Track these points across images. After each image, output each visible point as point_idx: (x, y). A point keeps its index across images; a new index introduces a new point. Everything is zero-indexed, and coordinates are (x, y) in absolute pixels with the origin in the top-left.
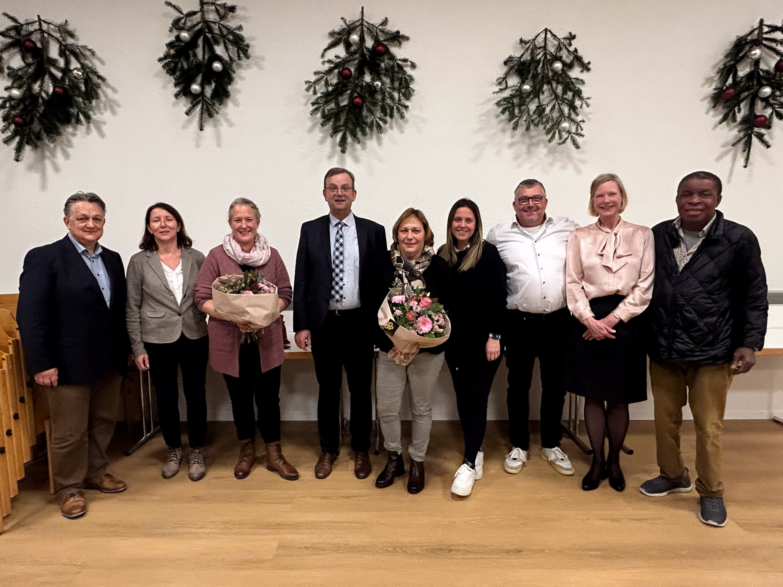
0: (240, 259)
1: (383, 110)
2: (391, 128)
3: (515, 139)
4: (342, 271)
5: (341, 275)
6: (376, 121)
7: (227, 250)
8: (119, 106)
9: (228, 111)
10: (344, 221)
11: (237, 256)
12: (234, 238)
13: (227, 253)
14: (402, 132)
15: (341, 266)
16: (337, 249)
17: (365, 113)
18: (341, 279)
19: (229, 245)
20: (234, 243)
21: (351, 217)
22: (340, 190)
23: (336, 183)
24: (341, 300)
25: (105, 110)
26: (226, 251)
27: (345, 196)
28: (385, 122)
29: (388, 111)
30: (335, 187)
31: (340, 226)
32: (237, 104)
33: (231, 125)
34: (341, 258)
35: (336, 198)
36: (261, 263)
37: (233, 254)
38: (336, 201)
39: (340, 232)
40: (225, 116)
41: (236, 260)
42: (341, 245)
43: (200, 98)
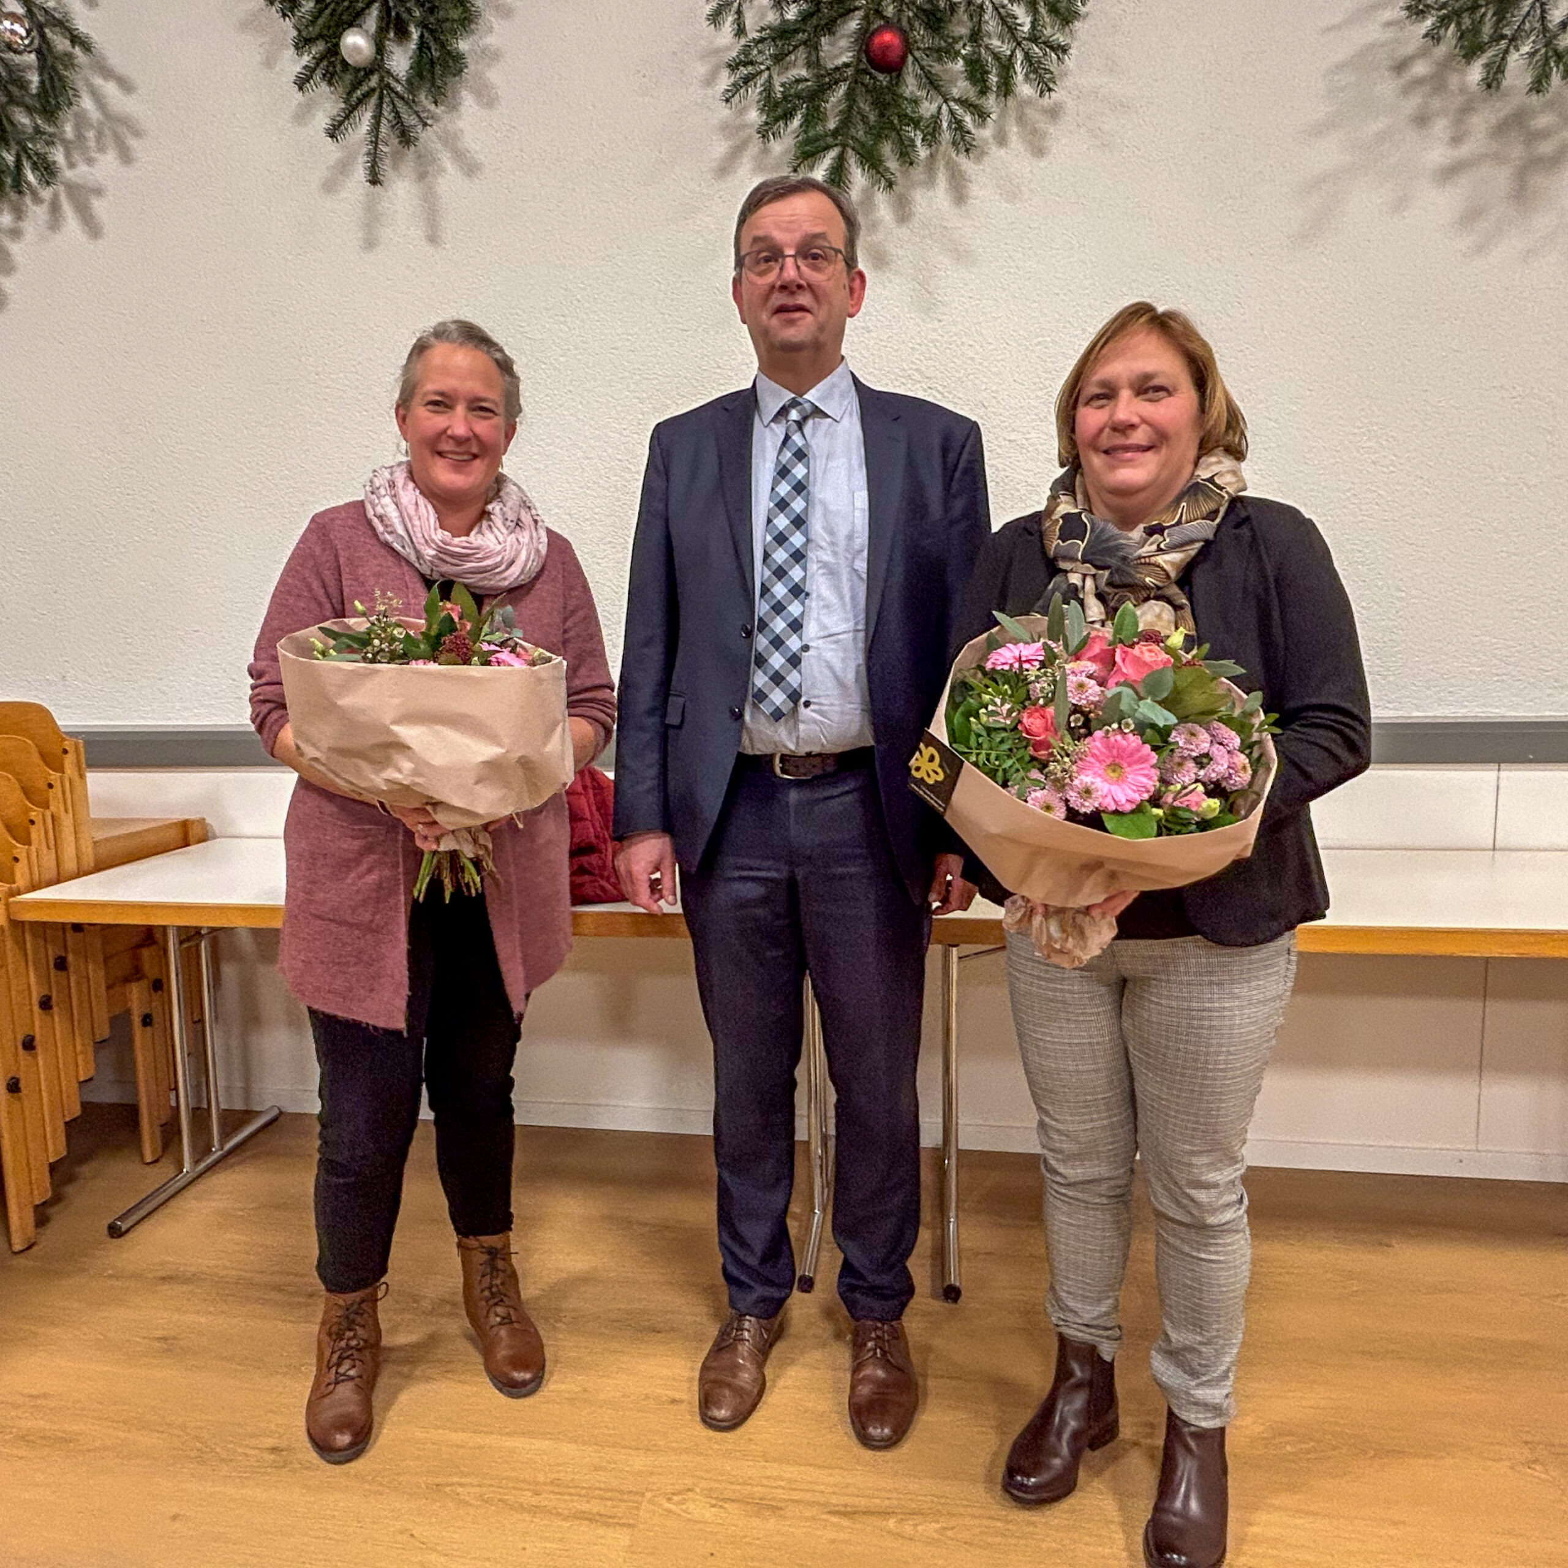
0: (429, 552)
1: (976, 71)
2: (1001, 139)
3: (1465, 150)
4: (797, 591)
5: (795, 609)
6: (952, 112)
7: (381, 518)
8: (138, 134)
9: (461, 124)
10: (812, 396)
11: (418, 539)
12: (411, 476)
13: (380, 528)
14: (1039, 152)
15: (796, 573)
16: (782, 505)
17: (911, 86)
18: (796, 626)
19: (387, 500)
20: (409, 495)
21: (837, 379)
22: (789, 262)
23: (779, 236)
24: (795, 710)
25: (102, 149)
26: (376, 522)
27: (811, 288)
28: (982, 115)
29: (993, 79)
30: (774, 254)
31: (794, 415)
32: (488, 98)
33: (470, 168)
34: (797, 540)
35: (778, 299)
36: (513, 575)
37: (401, 531)
38: (781, 310)
39: (797, 438)
40: (451, 141)
41: (413, 558)
42: (800, 488)
43: (374, 81)
